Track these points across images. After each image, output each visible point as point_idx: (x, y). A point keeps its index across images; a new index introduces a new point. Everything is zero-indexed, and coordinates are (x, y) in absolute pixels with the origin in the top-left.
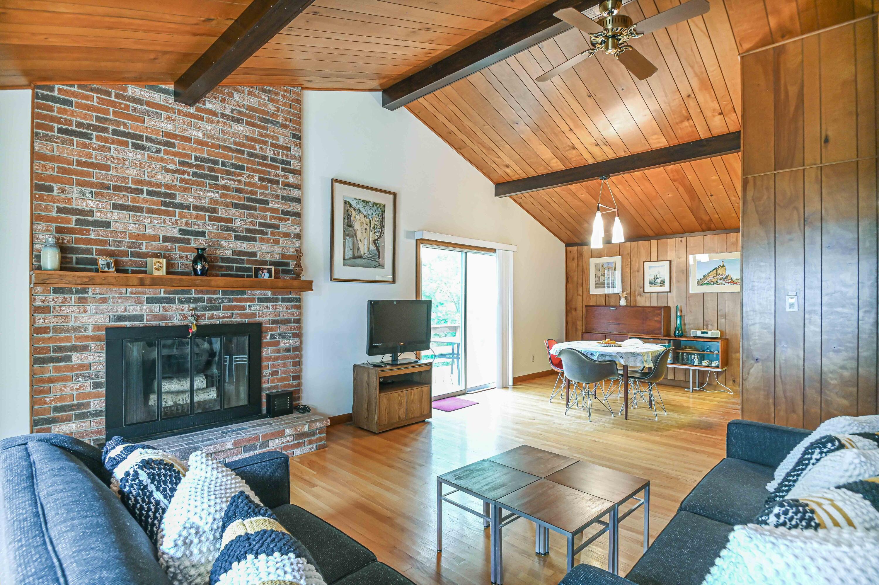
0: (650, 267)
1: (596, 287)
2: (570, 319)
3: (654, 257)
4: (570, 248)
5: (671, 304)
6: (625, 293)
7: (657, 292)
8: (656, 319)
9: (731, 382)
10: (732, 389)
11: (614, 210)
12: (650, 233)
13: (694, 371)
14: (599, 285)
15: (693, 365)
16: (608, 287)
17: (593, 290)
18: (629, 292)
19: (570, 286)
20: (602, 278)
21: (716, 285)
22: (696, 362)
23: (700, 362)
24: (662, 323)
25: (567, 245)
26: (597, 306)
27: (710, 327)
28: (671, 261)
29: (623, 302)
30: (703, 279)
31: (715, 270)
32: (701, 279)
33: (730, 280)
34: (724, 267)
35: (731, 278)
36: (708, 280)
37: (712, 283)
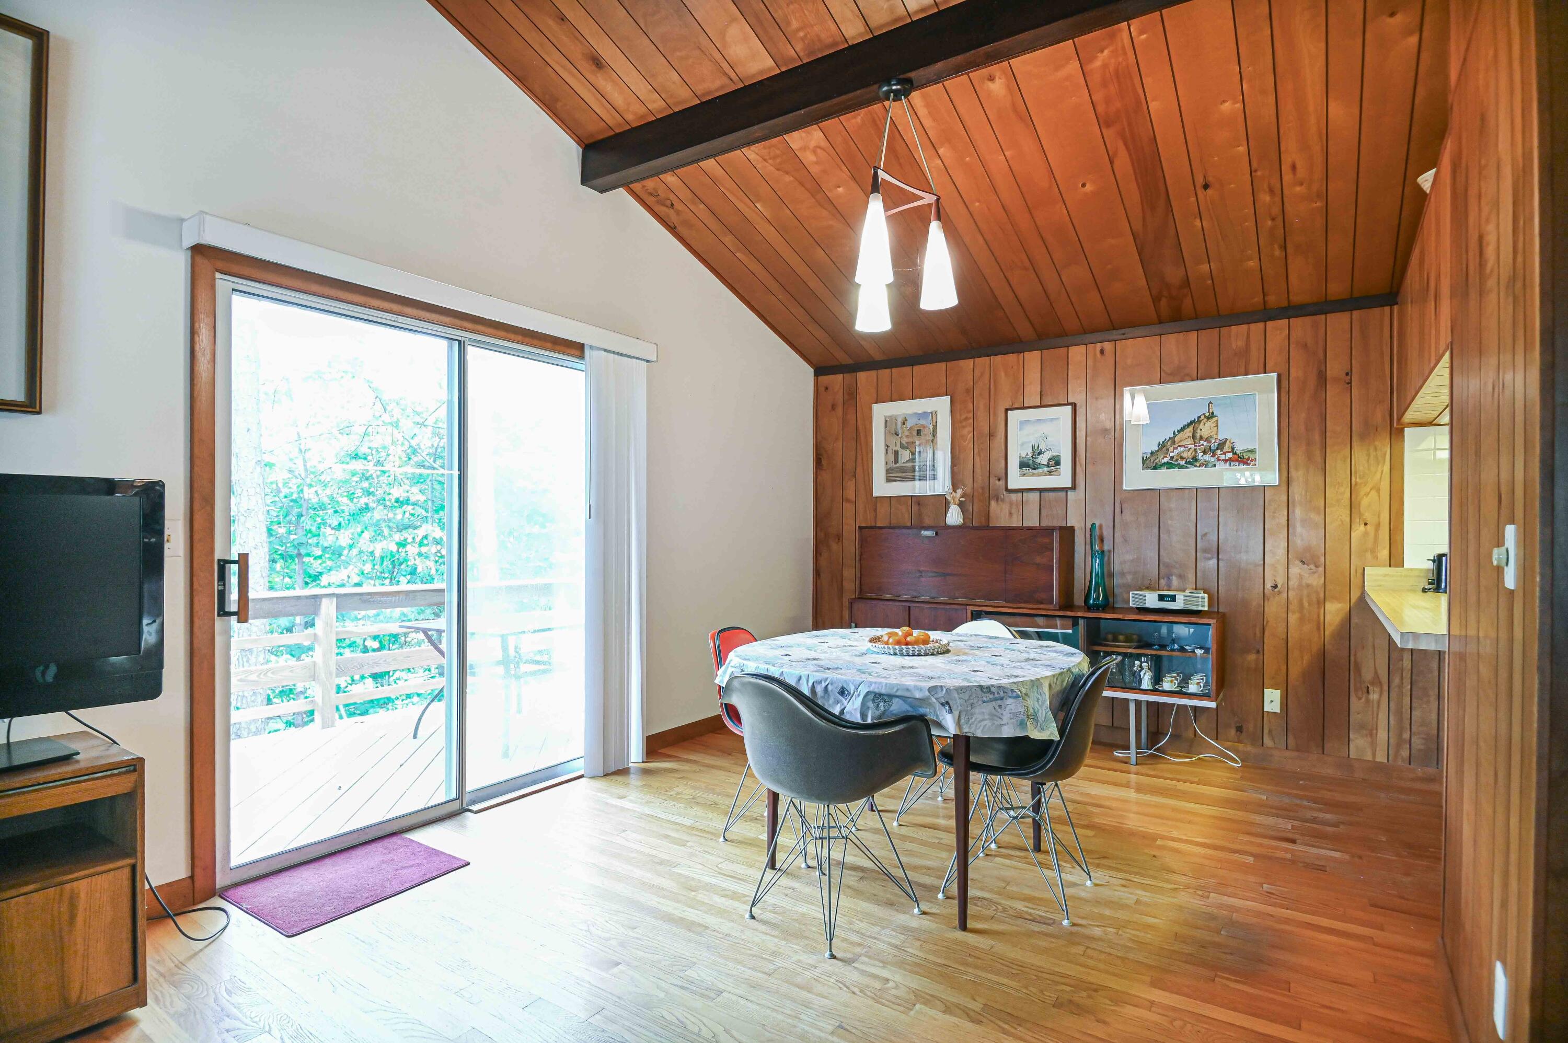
0: (1022, 424)
1: (889, 480)
2: (823, 562)
3: (1032, 394)
4: (824, 379)
5: (1074, 520)
6: (959, 492)
7: (1041, 490)
8: (1038, 560)
9: (1233, 732)
10: (1236, 752)
11: (929, 199)
12: (1024, 330)
13: (1138, 703)
14: (892, 475)
15: (1138, 690)
16: (923, 478)
17: (881, 488)
18: (969, 489)
19: (826, 476)
20: (905, 455)
21: (1192, 469)
22: (1146, 684)
23: (1157, 680)
24: (1056, 572)
25: (820, 371)
26: (890, 528)
27: (1175, 581)
28: (1074, 406)
29: (954, 517)
30: (1158, 451)
31: (1191, 428)
32: (1152, 453)
33: (1230, 455)
34: (1215, 419)
35: (1233, 449)
36: (1172, 455)
37: (1182, 463)
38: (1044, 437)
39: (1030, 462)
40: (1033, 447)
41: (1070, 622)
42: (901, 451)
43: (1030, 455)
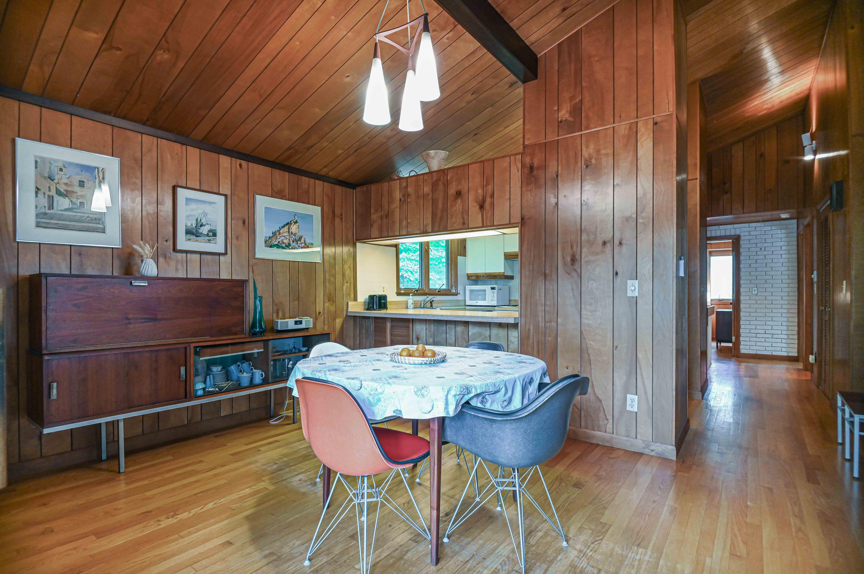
0: (187, 200)
1: (39, 225)
3: (193, 179)
7: (201, 253)
8: (234, 303)
14: (45, 220)
17: (29, 233)
20: (62, 203)
21: (288, 250)
24: (245, 312)
27: (280, 314)
28: (226, 197)
30: (272, 237)
31: (287, 227)
32: (269, 238)
33: (303, 245)
34: (298, 224)
35: (305, 241)
36: (279, 240)
37: (284, 246)
38: (205, 214)
39: (194, 231)
40: (197, 220)
41: (261, 344)
42: (56, 198)
43: (194, 225)
